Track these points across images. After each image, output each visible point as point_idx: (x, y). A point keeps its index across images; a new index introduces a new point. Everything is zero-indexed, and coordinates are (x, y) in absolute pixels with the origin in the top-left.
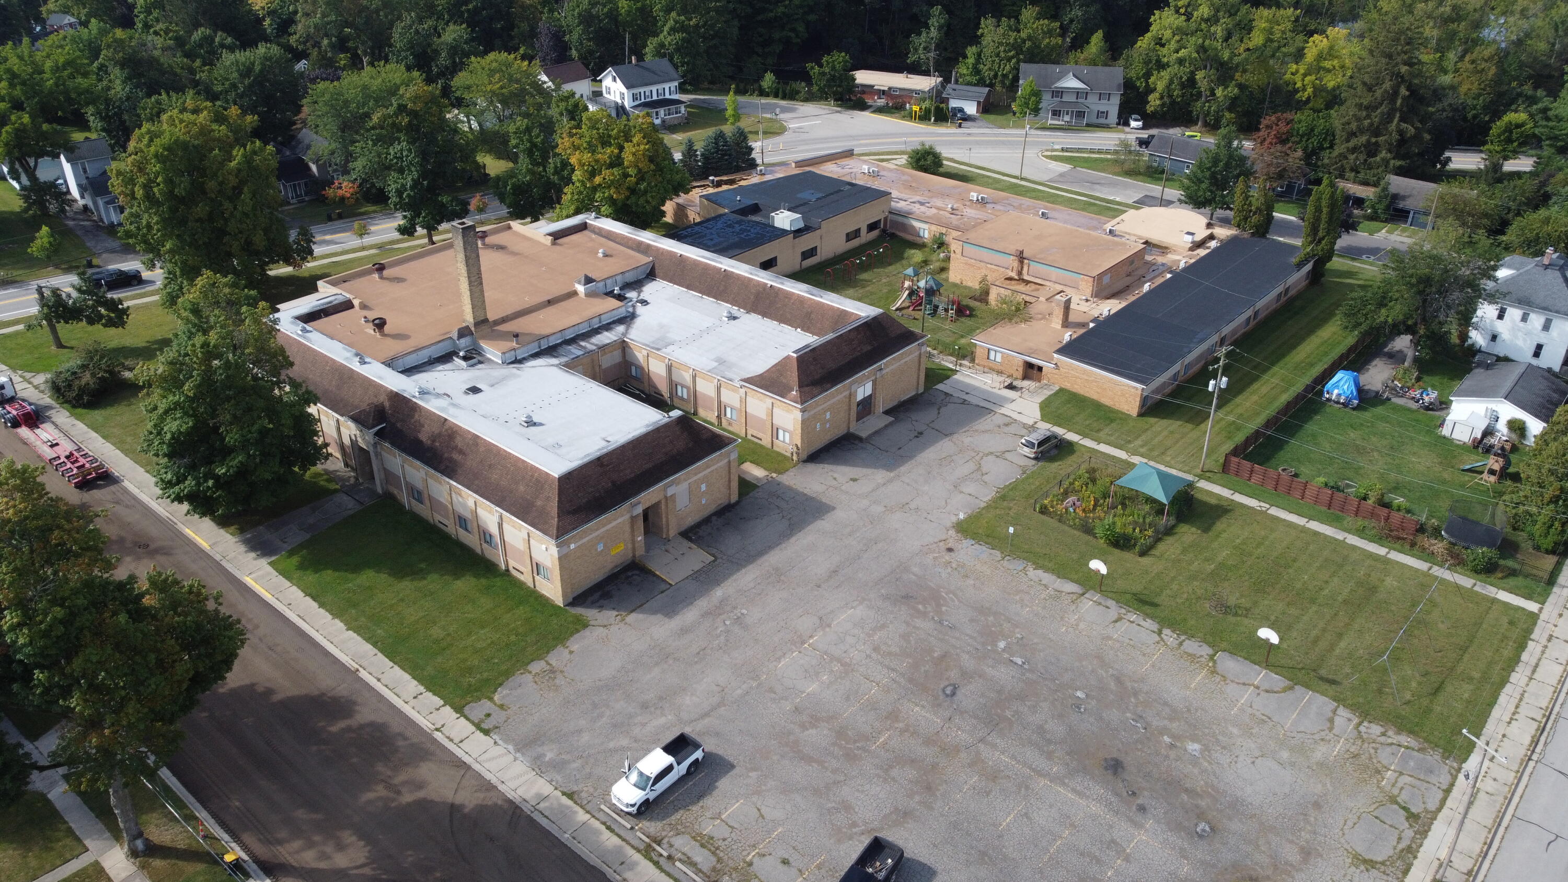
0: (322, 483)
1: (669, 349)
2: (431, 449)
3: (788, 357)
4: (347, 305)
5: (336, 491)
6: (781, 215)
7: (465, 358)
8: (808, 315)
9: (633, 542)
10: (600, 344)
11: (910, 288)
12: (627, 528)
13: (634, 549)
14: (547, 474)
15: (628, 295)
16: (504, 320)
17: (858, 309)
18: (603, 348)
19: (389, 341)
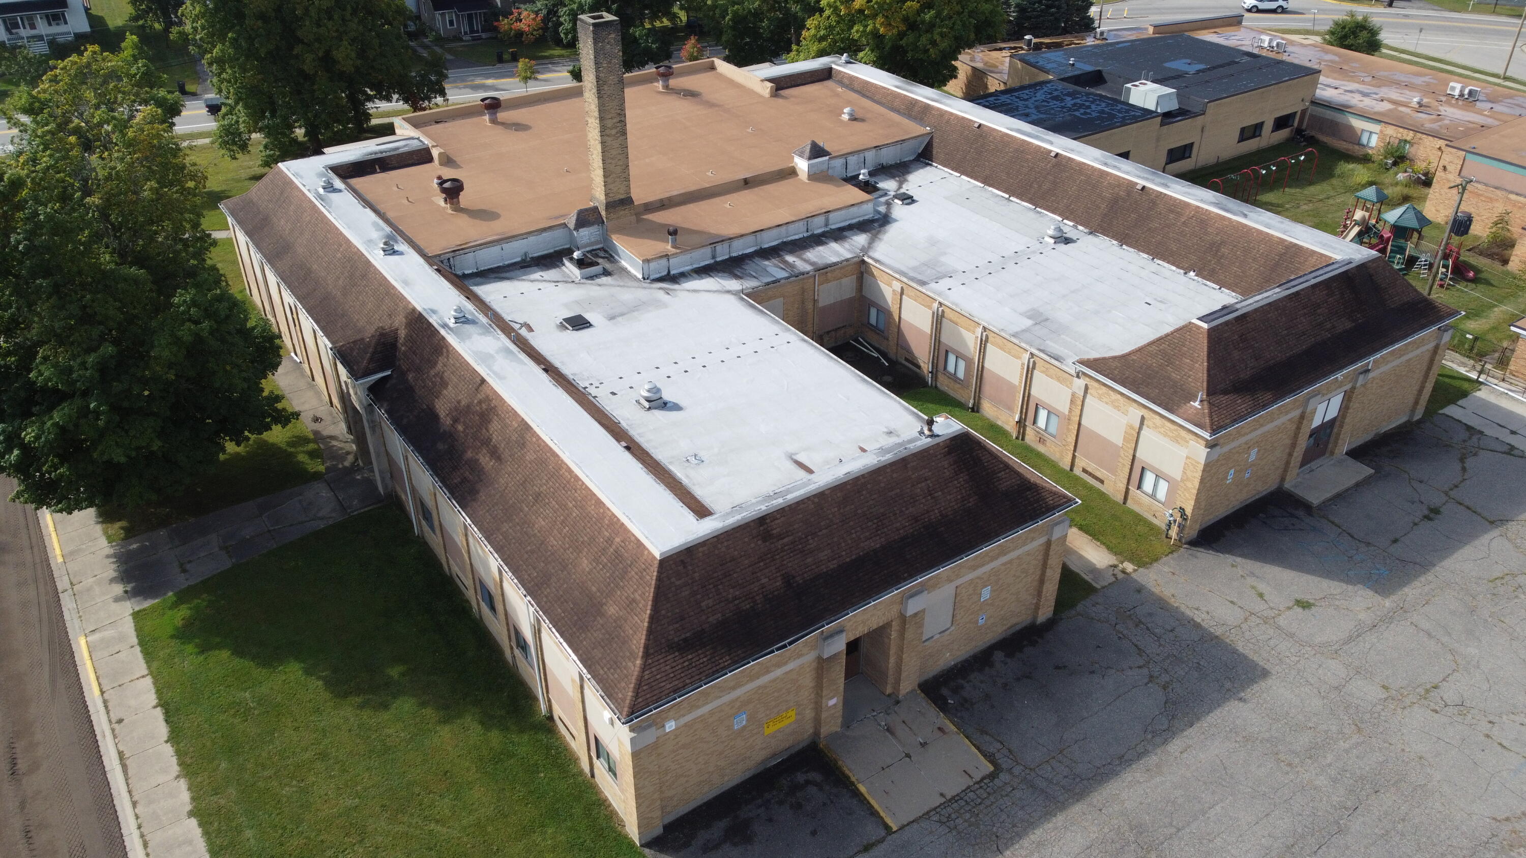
0: (302, 458)
1: (944, 284)
2: (449, 436)
3: (1188, 328)
4: (422, 157)
5: (317, 476)
6: (1142, 88)
7: (581, 264)
8: (1214, 248)
9: (818, 707)
10: (821, 262)
11: (1363, 223)
12: (808, 681)
13: (817, 721)
14: (639, 544)
15: (881, 185)
16: (664, 205)
17: (1324, 245)
18: (824, 270)
19: (463, 221)
